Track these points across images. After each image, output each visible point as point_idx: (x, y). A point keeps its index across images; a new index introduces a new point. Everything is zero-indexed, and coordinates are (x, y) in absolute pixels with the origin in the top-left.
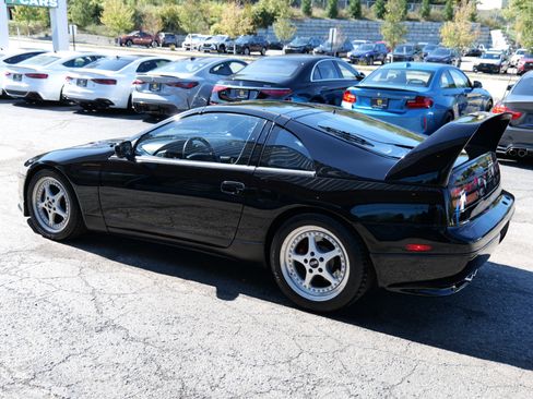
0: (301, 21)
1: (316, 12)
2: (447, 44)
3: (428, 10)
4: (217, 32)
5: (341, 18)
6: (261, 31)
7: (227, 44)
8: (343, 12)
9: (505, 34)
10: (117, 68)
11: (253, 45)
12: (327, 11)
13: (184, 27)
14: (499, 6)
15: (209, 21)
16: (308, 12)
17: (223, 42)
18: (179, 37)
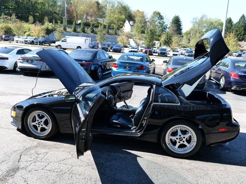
0: (62, 33)
1: (68, 30)
2: (120, 43)
3: (108, 31)
4: (29, 35)
5: (78, 32)
6: (47, 36)
7: (34, 41)
8: (78, 30)
9: (134, 40)
10: (8, 52)
11: (46, 41)
12: (72, 30)
13: (15, 33)
14: (130, 31)
15: (24, 31)
16: (65, 29)
17: (33, 40)
18: (11, 37)
